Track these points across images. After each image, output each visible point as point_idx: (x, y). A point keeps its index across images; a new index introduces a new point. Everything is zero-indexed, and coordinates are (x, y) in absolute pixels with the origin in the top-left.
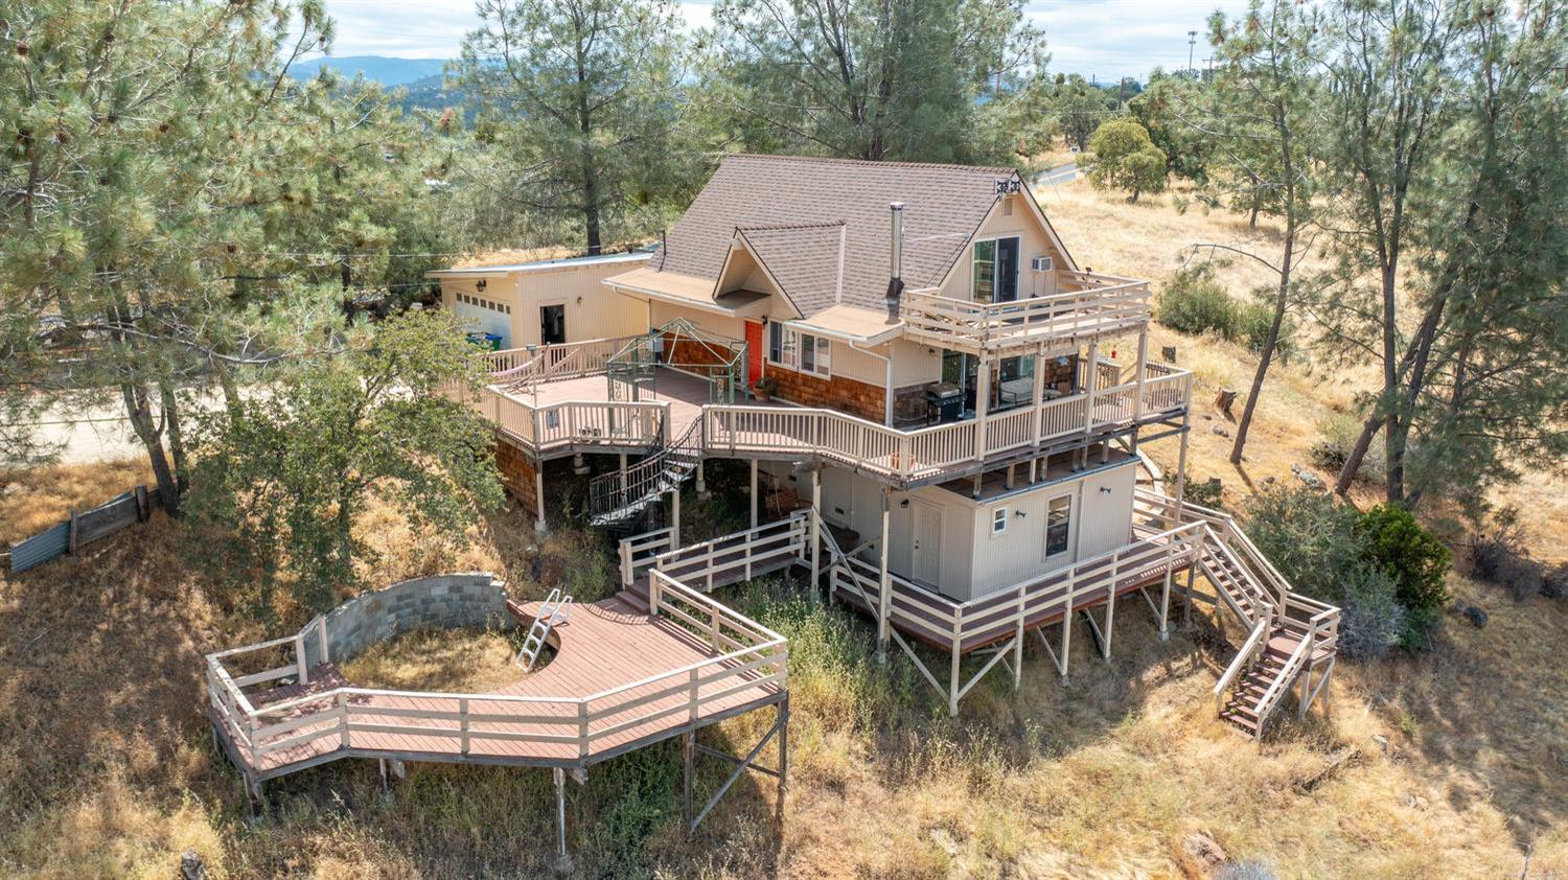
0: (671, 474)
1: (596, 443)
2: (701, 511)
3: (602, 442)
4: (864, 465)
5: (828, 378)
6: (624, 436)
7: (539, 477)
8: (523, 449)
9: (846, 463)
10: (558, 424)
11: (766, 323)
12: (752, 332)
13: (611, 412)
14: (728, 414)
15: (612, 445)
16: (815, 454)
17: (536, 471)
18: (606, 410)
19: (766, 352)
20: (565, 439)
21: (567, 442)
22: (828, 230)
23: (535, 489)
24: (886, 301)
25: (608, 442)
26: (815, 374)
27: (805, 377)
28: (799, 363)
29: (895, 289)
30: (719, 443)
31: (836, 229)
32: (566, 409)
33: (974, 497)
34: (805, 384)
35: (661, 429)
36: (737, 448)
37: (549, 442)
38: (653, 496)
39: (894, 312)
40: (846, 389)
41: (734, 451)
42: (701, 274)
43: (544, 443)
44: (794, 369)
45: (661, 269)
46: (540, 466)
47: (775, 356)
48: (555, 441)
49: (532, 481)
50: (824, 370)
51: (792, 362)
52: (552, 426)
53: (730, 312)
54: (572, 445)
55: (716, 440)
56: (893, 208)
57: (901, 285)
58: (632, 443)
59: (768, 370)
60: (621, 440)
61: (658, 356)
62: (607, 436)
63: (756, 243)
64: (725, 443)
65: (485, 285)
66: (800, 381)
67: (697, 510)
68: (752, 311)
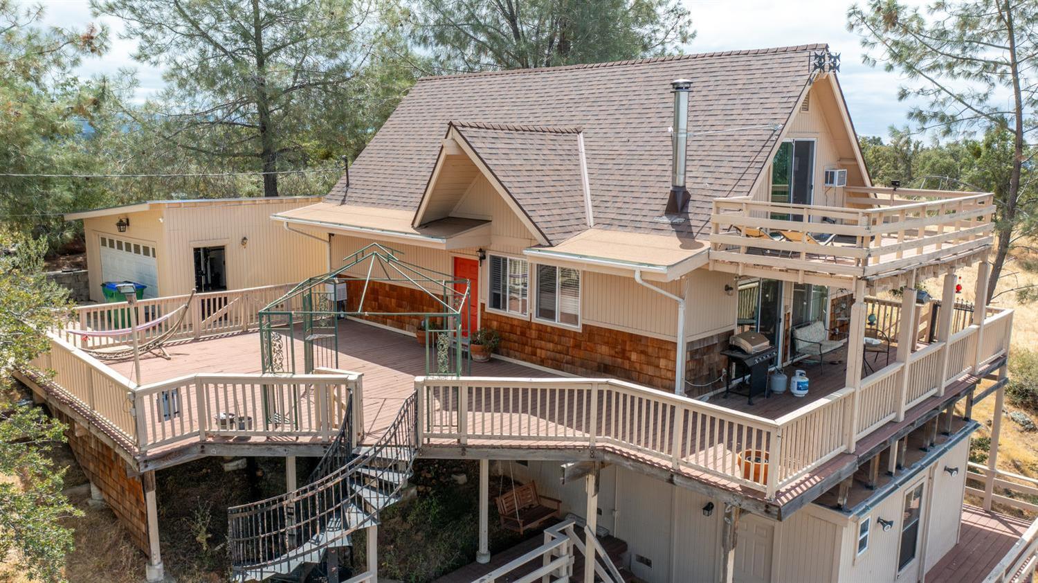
0: (365, 493)
1: (242, 440)
2: (404, 519)
3: (254, 439)
4: (684, 469)
5: (578, 328)
6: (287, 429)
7: (151, 497)
8: (122, 455)
9: (652, 465)
10: (179, 413)
11: (483, 258)
12: (463, 269)
13: (265, 389)
14: (456, 389)
15: (270, 444)
16: (593, 449)
17: (145, 488)
18: (258, 388)
19: (484, 296)
20: (192, 435)
21: (197, 439)
22: (562, 137)
23: (144, 516)
24: (665, 220)
25: (263, 439)
26: (557, 323)
27: (542, 329)
28: (532, 309)
29: (678, 203)
30: (441, 436)
31: (571, 137)
32: (193, 388)
33: (838, 508)
34: (540, 338)
35: (348, 419)
36: (470, 442)
37: (164, 442)
38: (333, 536)
39: (685, 233)
40: (607, 343)
41: (464, 448)
42: (394, 204)
43: (155, 445)
44: (526, 317)
45: (343, 202)
46: (152, 480)
47: (497, 301)
48: (174, 439)
49: (141, 502)
50: (573, 319)
51: (524, 309)
52: (168, 416)
53: (438, 242)
54: (203, 445)
55: (437, 431)
56: (677, 88)
57: (687, 198)
58: (302, 439)
59: (487, 320)
60: (282, 434)
61: (340, 305)
62: (260, 429)
63: (477, 144)
64: (450, 436)
65: (128, 224)
66: (534, 334)
67: (398, 519)
68: (464, 243)
